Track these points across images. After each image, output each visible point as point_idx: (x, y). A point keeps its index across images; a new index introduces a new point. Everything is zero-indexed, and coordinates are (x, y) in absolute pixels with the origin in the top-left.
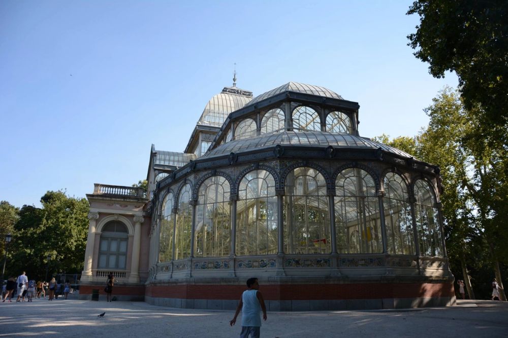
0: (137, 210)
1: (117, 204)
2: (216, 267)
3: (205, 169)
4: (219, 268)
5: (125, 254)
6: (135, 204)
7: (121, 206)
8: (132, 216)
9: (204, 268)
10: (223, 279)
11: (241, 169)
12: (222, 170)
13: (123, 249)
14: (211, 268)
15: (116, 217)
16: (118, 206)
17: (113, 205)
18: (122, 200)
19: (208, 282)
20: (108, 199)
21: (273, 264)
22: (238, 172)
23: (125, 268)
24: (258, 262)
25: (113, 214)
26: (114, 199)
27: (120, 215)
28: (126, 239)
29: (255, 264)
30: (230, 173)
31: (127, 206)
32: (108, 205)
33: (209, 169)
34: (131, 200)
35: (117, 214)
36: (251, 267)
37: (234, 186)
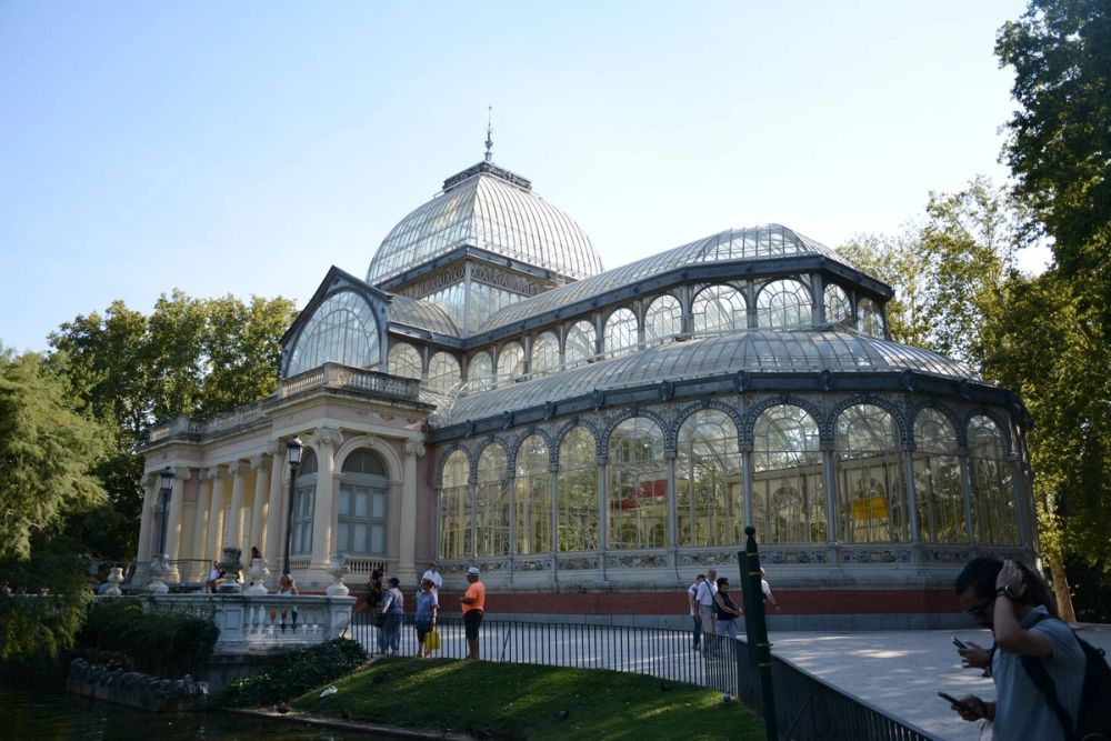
0: (411, 427)
1: (376, 412)
2: (802, 561)
3: (767, 391)
4: (808, 562)
5: (383, 523)
6: (409, 414)
7: (382, 416)
8: (403, 441)
9: (779, 563)
10: (824, 582)
11: (838, 399)
12: (800, 396)
13: (378, 512)
14: (792, 562)
15: (372, 440)
16: (377, 416)
17: (366, 414)
18: (390, 404)
19: (799, 586)
20: (363, 400)
21: (905, 559)
22: (832, 405)
23: (384, 552)
24: (880, 553)
25: (364, 434)
26: (374, 402)
27: (379, 436)
28: (385, 491)
29: (874, 557)
30: (817, 404)
31: (392, 418)
32: (358, 413)
33: (775, 390)
34: (406, 407)
35: (372, 435)
36: (866, 561)
37: (826, 426)
